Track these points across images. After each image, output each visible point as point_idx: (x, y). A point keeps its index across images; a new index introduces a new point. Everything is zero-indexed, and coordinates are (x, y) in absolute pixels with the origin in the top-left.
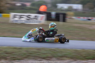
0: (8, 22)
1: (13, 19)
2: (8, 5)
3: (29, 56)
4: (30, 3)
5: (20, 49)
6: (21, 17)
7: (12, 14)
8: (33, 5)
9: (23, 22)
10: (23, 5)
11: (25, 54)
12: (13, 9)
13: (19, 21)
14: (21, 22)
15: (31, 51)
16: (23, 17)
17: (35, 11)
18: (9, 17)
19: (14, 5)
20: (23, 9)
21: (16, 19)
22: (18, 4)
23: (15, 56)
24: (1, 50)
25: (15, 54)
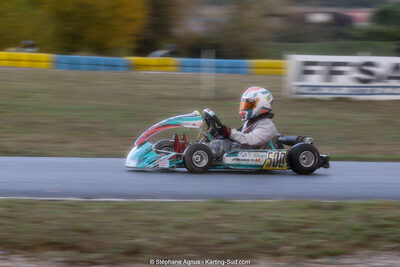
0: (280, 96)
1: (299, 80)
2: (275, 23)
3: (375, 237)
4: (369, 10)
5: (336, 208)
6: (333, 71)
7: (295, 60)
9: (344, 91)
10: (341, 21)
11: (356, 230)
12: (298, 36)
13: (326, 90)
14: (335, 91)
15: (384, 216)
16: (340, 73)
18: (280, 75)
19: (301, 20)
20: (339, 36)
21: (314, 80)
22: (320, 18)
23: (315, 241)
24: (254, 217)
25: (317, 230)
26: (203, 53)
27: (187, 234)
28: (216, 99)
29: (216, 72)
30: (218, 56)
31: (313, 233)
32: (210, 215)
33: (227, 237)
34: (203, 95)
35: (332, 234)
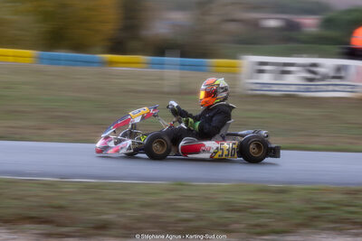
2: (232, 27)
4: (318, 17)
6: (284, 71)
7: (250, 60)
8: (328, 23)
9: (293, 88)
10: (292, 27)
11: (300, 211)
12: (255, 40)
13: (275, 88)
14: (284, 88)
15: (325, 200)
16: (288, 72)
17: (336, 49)
18: (234, 73)
19: (255, 24)
21: (266, 78)
22: (273, 23)
23: (262, 221)
25: (266, 211)
27: (150, 212)
28: (181, 93)
29: (181, 69)
30: (183, 55)
31: (262, 213)
32: (170, 196)
33: (184, 215)
34: (166, 89)
35: (278, 215)
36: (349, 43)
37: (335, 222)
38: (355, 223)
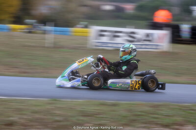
0: (86, 47)
1: (96, 39)
2: (84, 9)
3: (134, 120)
4: (134, 4)
5: (114, 105)
6: (115, 35)
7: (94, 29)
8: (140, 8)
10: (119, 10)
11: (124, 117)
12: (95, 17)
13: (110, 45)
14: (115, 46)
15: (139, 110)
16: (118, 36)
17: (145, 23)
18: (86, 36)
19: (98, 8)
20: (118, 17)
21: (104, 39)
22: (108, 7)
24: (71, 108)
25: (105, 116)
26: (47, 23)
27: (37, 116)
28: (54, 47)
30: (56, 26)
31: (103, 117)
32: (49, 107)
33: (57, 118)
34: (46, 45)
35: (112, 118)
36: (152, 20)
37: (146, 123)
38: (157, 124)
